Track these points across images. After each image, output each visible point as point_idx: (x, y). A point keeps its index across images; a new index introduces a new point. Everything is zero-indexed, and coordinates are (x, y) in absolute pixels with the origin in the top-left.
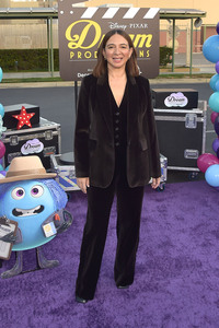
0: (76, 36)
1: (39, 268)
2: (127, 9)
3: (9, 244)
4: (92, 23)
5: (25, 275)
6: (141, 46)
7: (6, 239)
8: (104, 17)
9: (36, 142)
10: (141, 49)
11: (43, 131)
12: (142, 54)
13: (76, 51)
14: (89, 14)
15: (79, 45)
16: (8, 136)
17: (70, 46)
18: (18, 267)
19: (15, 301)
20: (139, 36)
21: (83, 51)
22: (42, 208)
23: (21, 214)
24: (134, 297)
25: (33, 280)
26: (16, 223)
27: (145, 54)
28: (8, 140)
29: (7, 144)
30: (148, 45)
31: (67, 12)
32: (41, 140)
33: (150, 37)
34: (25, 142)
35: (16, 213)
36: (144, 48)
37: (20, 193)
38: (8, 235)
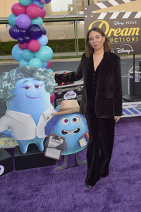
1: (77, 165)
2: (124, 13)
3: (60, 151)
4: (104, 22)
5: (69, 169)
6: (133, 35)
7: (58, 148)
8: (111, 18)
9: (72, 92)
10: (133, 36)
11: (76, 86)
12: (133, 39)
14: (102, 16)
16: (56, 89)
18: (65, 165)
19: (64, 185)
20: (131, 29)
22: (79, 130)
23: (67, 133)
24: (134, 184)
25: (74, 172)
26: (64, 139)
27: (135, 39)
28: (56, 91)
29: (56, 94)
30: (137, 34)
31: (89, 16)
32: (75, 91)
33: (138, 29)
34: (65, 92)
35: (64, 133)
36: (135, 36)
37: (66, 121)
38: (59, 146)
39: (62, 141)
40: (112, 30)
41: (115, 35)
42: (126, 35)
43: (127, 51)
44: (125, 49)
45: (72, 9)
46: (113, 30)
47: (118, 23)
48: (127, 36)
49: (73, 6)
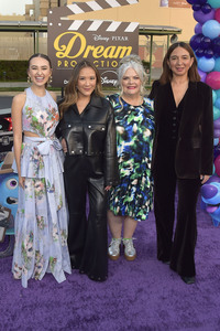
0: (64, 47)
2: (110, 23)
3: (3, 229)
4: (78, 34)
6: (121, 57)
8: (89, 29)
13: (63, 60)
14: (75, 26)
15: (65, 55)
17: (58, 55)
18: (11, 249)
21: (70, 60)
23: (14, 202)
26: (9, 210)
28: (1, 140)
31: (55, 24)
33: (130, 49)
35: (10, 201)
37: (14, 183)
38: (3, 221)
39: (6, 214)
40: (89, 48)
41: (95, 55)
42: (111, 56)
43: (112, 82)
44: (109, 79)
45: (31, 12)
46: (92, 48)
47: (100, 38)
48: (113, 59)
49: (33, 7)
